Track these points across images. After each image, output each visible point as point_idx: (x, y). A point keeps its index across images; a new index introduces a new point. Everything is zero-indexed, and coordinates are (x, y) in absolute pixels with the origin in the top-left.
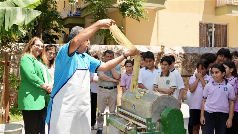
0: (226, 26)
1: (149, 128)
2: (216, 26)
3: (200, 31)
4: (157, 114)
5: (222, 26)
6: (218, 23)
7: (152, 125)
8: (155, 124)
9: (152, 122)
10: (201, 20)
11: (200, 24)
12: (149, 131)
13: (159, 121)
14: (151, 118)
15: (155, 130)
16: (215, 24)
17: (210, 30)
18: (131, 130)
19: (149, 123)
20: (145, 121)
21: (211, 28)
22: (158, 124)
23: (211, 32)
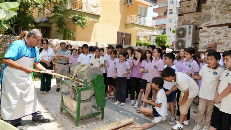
0: (131, 34)
1: (85, 85)
2: (126, 34)
3: (117, 36)
4: (90, 77)
5: (129, 34)
6: (127, 32)
7: (87, 83)
8: (88, 83)
9: (87, 82)
10: (118, 30)
11: (117, 32)
12: (86, 87)
13: (91, 81)
14: (86, 80)
15: (89, 86)
16: (125, 33)
17: (123, 36)
18: (75, 86)
19: (85, 82)
20: (83, 81)
21: (123, 35)
22: (90, 83)
23: (123, 37)
